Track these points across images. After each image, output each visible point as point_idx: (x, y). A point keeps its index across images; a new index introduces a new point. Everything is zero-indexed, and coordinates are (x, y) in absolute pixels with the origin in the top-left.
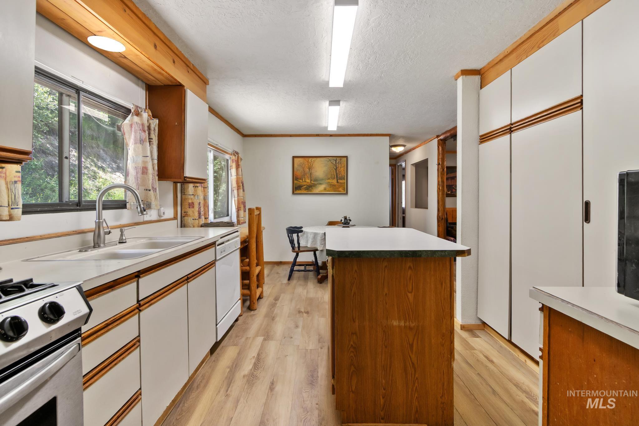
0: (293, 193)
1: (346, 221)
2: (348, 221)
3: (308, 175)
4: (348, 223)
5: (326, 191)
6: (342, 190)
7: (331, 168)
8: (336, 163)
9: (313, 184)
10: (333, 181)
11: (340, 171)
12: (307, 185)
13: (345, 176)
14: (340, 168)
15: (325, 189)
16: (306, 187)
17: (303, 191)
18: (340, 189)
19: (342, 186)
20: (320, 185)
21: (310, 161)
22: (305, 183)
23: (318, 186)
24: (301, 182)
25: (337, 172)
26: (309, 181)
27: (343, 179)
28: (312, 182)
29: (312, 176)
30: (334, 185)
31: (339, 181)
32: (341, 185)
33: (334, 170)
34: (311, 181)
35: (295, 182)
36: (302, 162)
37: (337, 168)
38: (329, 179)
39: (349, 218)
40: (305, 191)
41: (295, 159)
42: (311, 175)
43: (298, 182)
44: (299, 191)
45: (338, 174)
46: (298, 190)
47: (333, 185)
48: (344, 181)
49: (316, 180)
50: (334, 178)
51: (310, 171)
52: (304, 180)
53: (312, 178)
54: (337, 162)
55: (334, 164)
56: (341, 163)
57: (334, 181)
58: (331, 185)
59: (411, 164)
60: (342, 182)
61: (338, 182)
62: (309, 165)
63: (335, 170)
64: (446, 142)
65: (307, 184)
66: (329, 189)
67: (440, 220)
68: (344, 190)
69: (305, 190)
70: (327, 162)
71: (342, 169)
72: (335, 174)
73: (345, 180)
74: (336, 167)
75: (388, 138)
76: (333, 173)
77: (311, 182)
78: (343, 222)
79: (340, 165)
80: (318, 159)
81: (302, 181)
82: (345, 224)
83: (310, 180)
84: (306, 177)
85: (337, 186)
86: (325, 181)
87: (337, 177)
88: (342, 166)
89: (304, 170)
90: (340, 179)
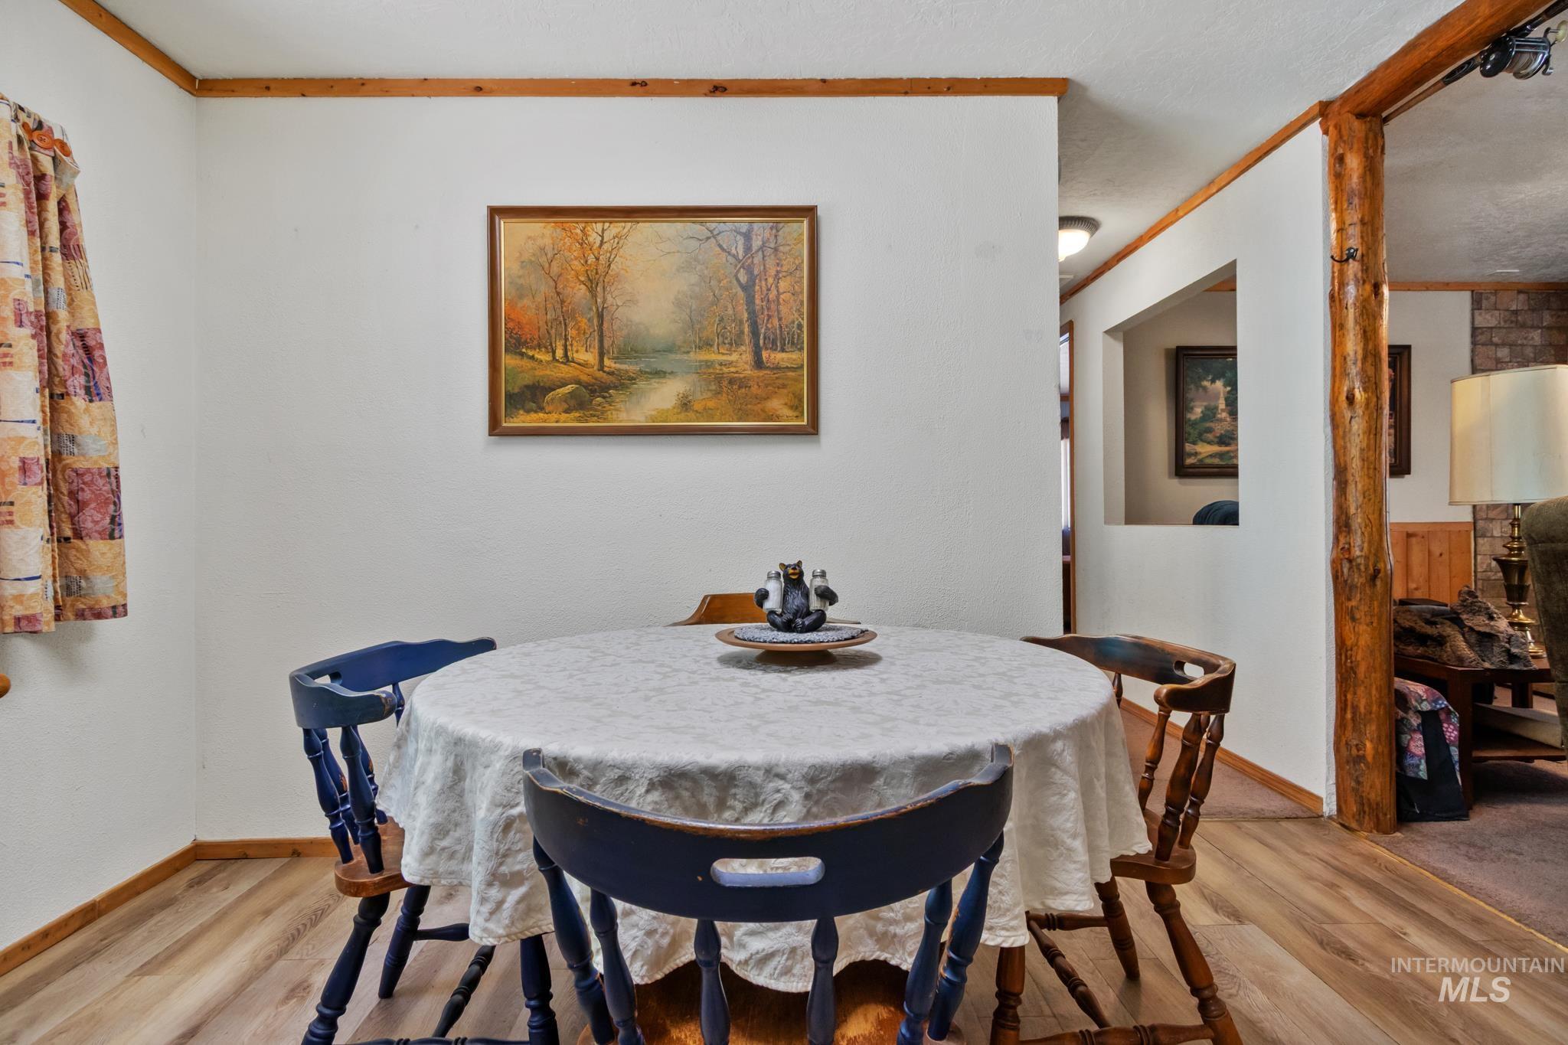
0: (495, 428)
3: (584, 323)
5: (691, 414)
6: (787, 412)
7: (720, 282)
8: (748, 249)
9: (608, 373)
10: (734, 357)
11: (773, 295)
12: (578, 382)
13: (800, 326)
14: (770, 280)
15: (685, 404)
16: (572, 394)
17: (555, 416)
18: (776, 404)
19: (784, 386)
20: (655, 383)
21: (594, 238)
22: (565, 371)
23: (641, 384)
24: (542, 365)
25: (758, 302)
26: (587, 356)
27: (788, 347)
28: (607, 362)
29: (605, 325)
30: (738, 383)
31: (765, 354)
32: (778, 379)
33: (737, 288)
34: (601, 355)
35: (507, 360)
36: (548, 241)
37: (752, 280)
38: (707, 344)
39: (818, 582)
40: (564, 416)
41: (503, 225)
42: (601, 325)
43: (526, 363)
44: (533, 416)
45: (762, 319)
46: (528, 411)
47: (731, 382)
48: (795, 356)
49: (630, 352)
50: (737, 342)
51: (594, 296)
52: (559, 353)
53: (607, 343)
54: (756, 243)
55: (735, 257)
56: (776, 250)
57: (741, 359)
58: (719, 379)
60: (784, 364)
61: (759, 363)
62: (591, 259)
63: (741, 294)
65: (577, 373)
66: (711, 404)
68: (797, 407)
69: (566, 411)
70: (696, 244)
71: (783, 285)
72: (746, 316)
73: (802, 349)
74: (749, 270)
75: (1051, 103)
76: (730, 311)
77: (601, 361)
79: (771, 262)
80: (646, 229)
81: (548, 357)
83: (596, 351)
84: (572, 332)
85: (754, 389)
86: (685, 357)
87: (755, 333)
88: (785, 268)
89: (558, 294)
90: (774, 342)
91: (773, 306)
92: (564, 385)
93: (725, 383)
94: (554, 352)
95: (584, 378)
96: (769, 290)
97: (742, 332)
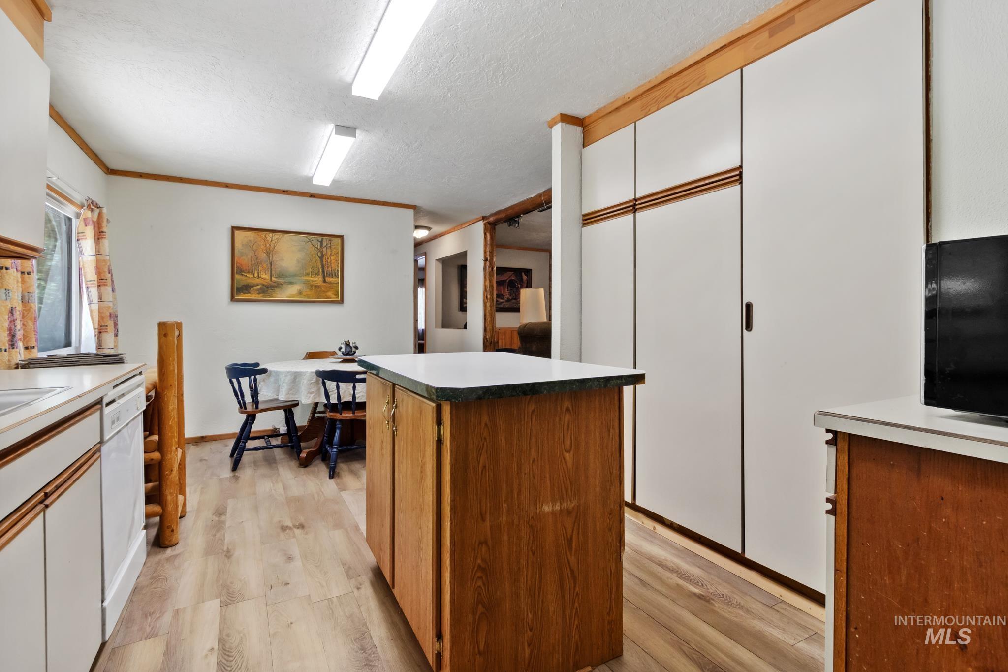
0: (233, 299)
1: (348, 349)
2: (354, 349)
3: (265, 266)
4: (352, 352)
5: (302, 296)
6: (333, 296)
7: (312, 255)
8: (321, 245)
9: (275, 282)
10: (316, 279)
11: (329, 261)
12: (263, 284)
13: (338, 271)
14: (329, 256)
15: (300, 293)
16: (260, 288)
17: (254, 295)
18: (330, 294)
19: (332, 288)
20: (290, 286)
21: (269, 239)
22: (257, 281)
23: (285, 286)
24: (249, 279)
25: (324, 262)
26: (265, 276)
27: (334, 277)
28: (273, 278)
29: (272, 267)
30: (317, 287)
31: (326, 278)
32: (332, 286)
33: (317, 258)
34: (271, 276)
35: (237, 277)
36: (252, 239)
37: (323, 255)
38: (308, 274)
39: (354, 345)
41: (237, 233)
43: (243, 278)
44: (246, 295)
45: (325, 267)
46: (244, 293)
47: (315, 286)
48: (336, 279)
49: (281, 275)
50: (318, 274)
51: (269, 257)
52: (256, 275)
53: (273, 272)
54: (324, 244)
55: (318, 248)
56: (331, 247)
57: (319, 280)
58: (312, 285)
59: (437, 260)
60: (333, 282)
61: (324, 281)
62: (268, 245)
63: (319, 260)
64: (496, 227)
65: (262, 282)
66: (309, 293)
67: (488, 344)
68: (337, 295)
69: (258, 294)
70: (303, 243)
71: (333, 258)
72: (320, 266)
73: (338, 277)
74: (322, 252)
75: (412, 211)
76: (315, 265)
77: (271, 278)
78: (343, 352)
79: (329, 251)
80: (287, 236)
81: (252, 276)
82: (347, 355)
83: (269, 275)
84: (260, 268)
85: (323, 289)
86: (300, 278)
87: (323, 272)
88: (333, 253)
89: (256, 256)
90: (329, 275)
91: (329, 264)
92: (257, 285)
93: (313, 287)
94: (254, 275)
95: (265, 283)
96: (328, 259)
97: (319, 271)
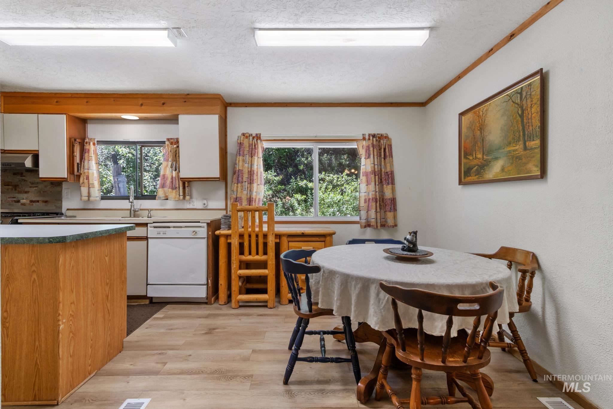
0: (460, 183)
3: (479, 144)
5: (504, 173)
6: (534, 168)
7: (514, 116)
8: (522, 98)
9: (485, 161)
10: (517, 147)
11: (529, 117)
12: (478, 165)
14: (529, 110)
15: (503, 170)
16: (476, 169)
17: (473, 178)
18: (531, 166)
19: (534, 157)
20: (495, 162)
21: (482, 113)
22: (476, 162)
23: (492, 163)
24: (471, 160)
25: (525, 121)
26: (479, 156)
27: (535, 139)
28: (485, 157)
29: (484, 144)
30: (519, 158)
31: (527, 143)
32: (532, 153)
33: (519, 118)
35: (465, 161)
36: (472, 119)
37: (523, 111)
38: (510, 143)
41: (462, 118)
43: (468, 161)
44: (469, 178)
45: (526, 128)
46: (468, 176)
47: (516, 158)
48: (537, 141)
49: (489, 152)
50: (518, 140)
51: (482, 134)
52: (474, 156)
53: (484, 150)
54: (524, 94)
55: (517, 104)
56: (530, 95)
57: (519, 148)
58: (512, 158)
60: (534, 147)
61: (525, 148)
62: (481, 121)
65: (478, 162)
66: (511, 168)
68: (538, 166)
69: (476, 176)
70: (505, 103)
71: (533, 110)
72: (521, 128)
74: (522, 107)
76: (516, 128)
77: (483, 156)
79: (529, 101)
80: (492, 103)
81: (473, 158)
83: (482, 153)
84: (477, 148)
85: (524, 160)
86: (503, 150)
87: (524, 135)
88: (534, 102)
89: (474, 136)
90: (530, 138)
91: (530, 121)
92: (475, 167)
93: (514, 159)
95: (479, 164)
96: (528, 114)
97: (520, 135)
